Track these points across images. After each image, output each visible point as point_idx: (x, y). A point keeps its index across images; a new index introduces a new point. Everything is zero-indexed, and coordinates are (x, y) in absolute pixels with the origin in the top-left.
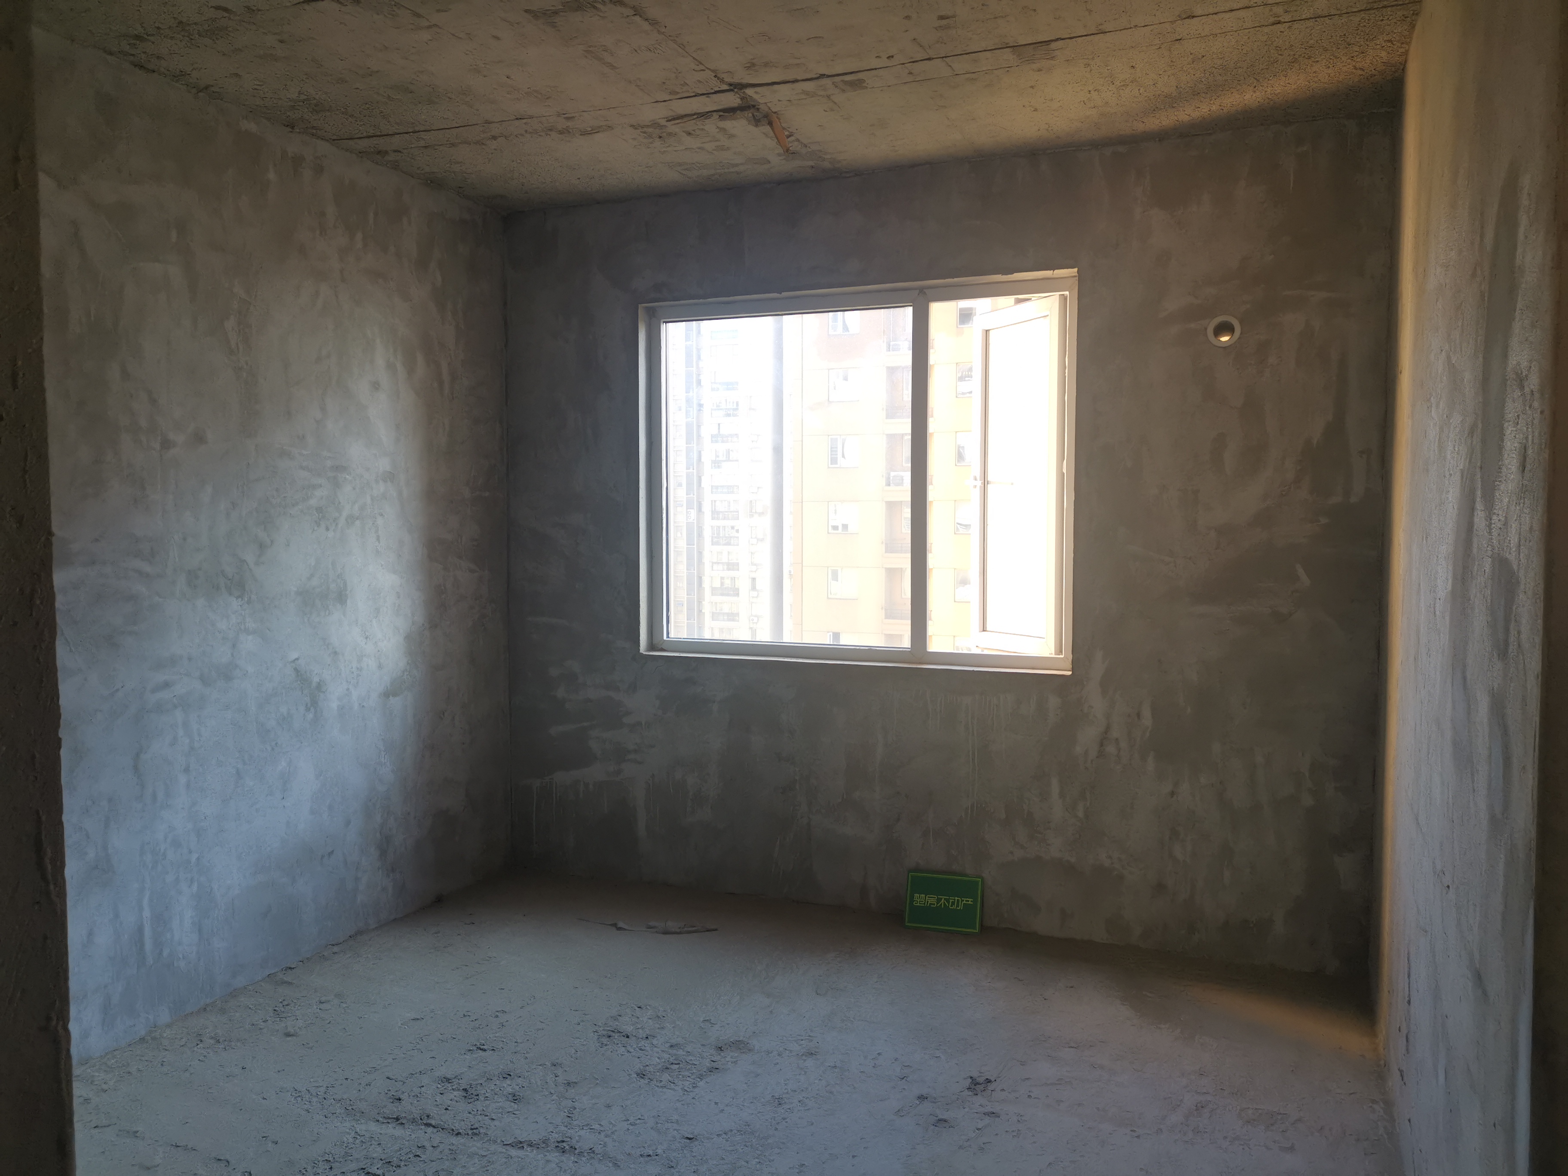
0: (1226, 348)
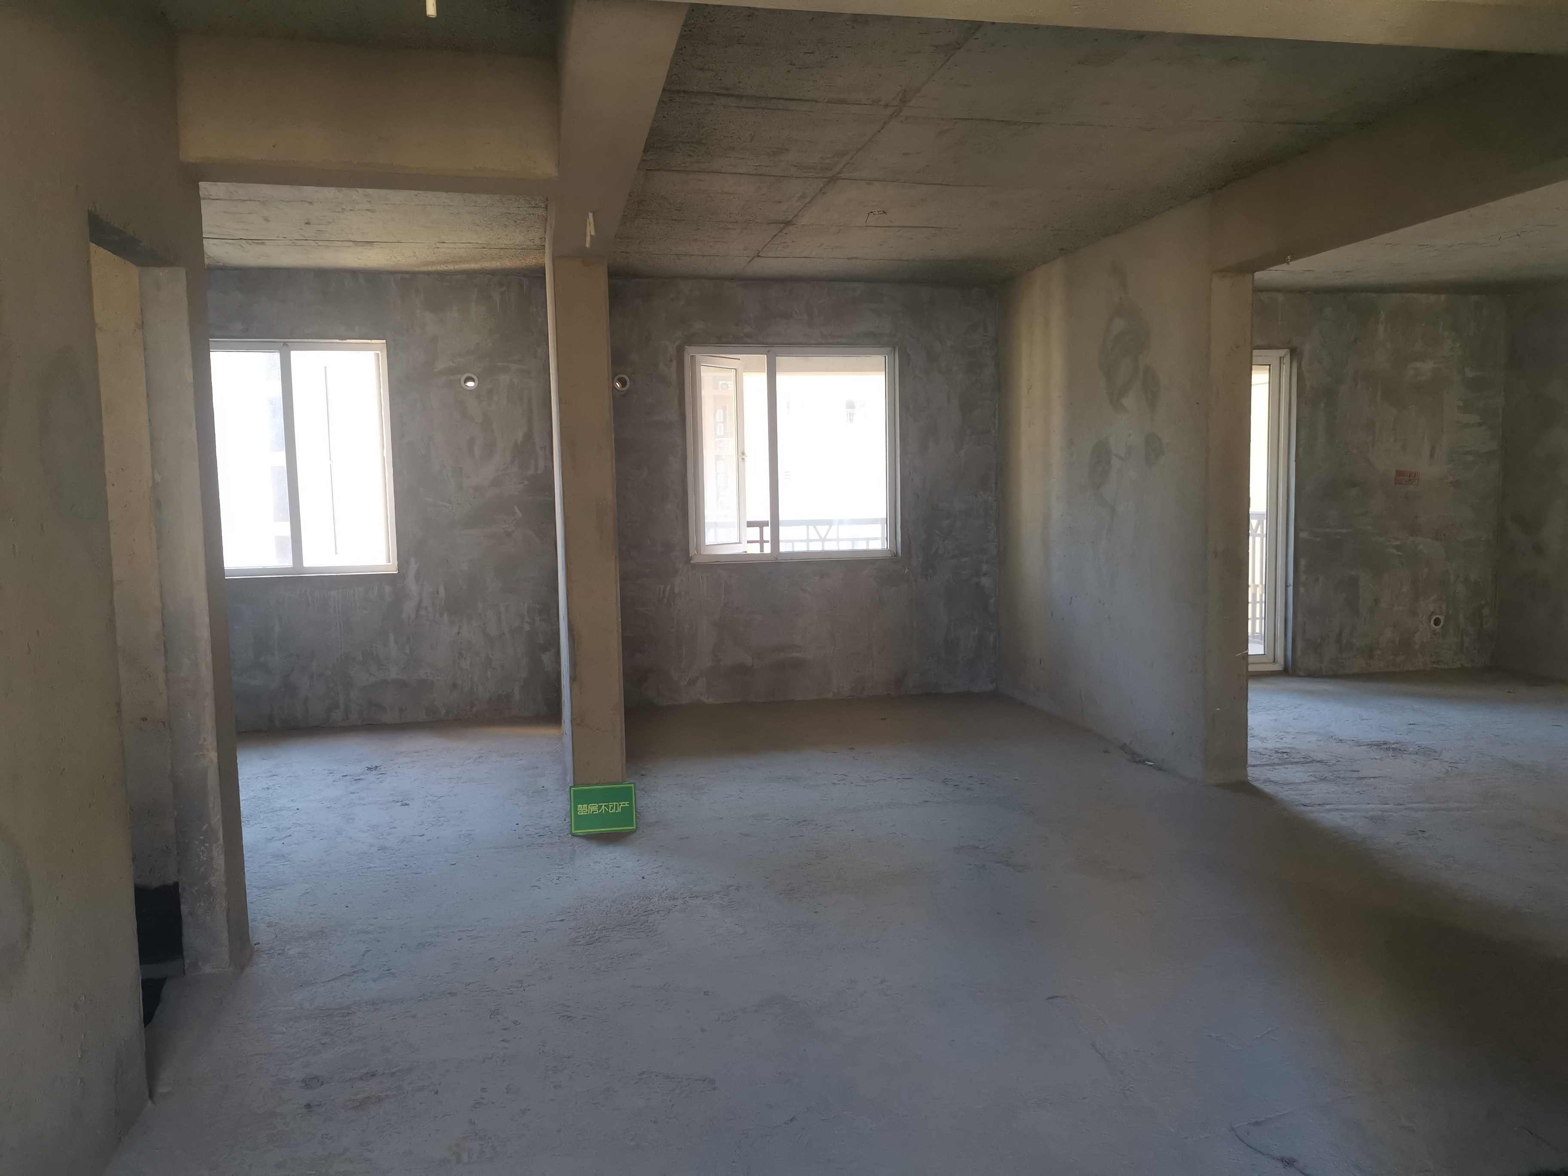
0: (471, 391)
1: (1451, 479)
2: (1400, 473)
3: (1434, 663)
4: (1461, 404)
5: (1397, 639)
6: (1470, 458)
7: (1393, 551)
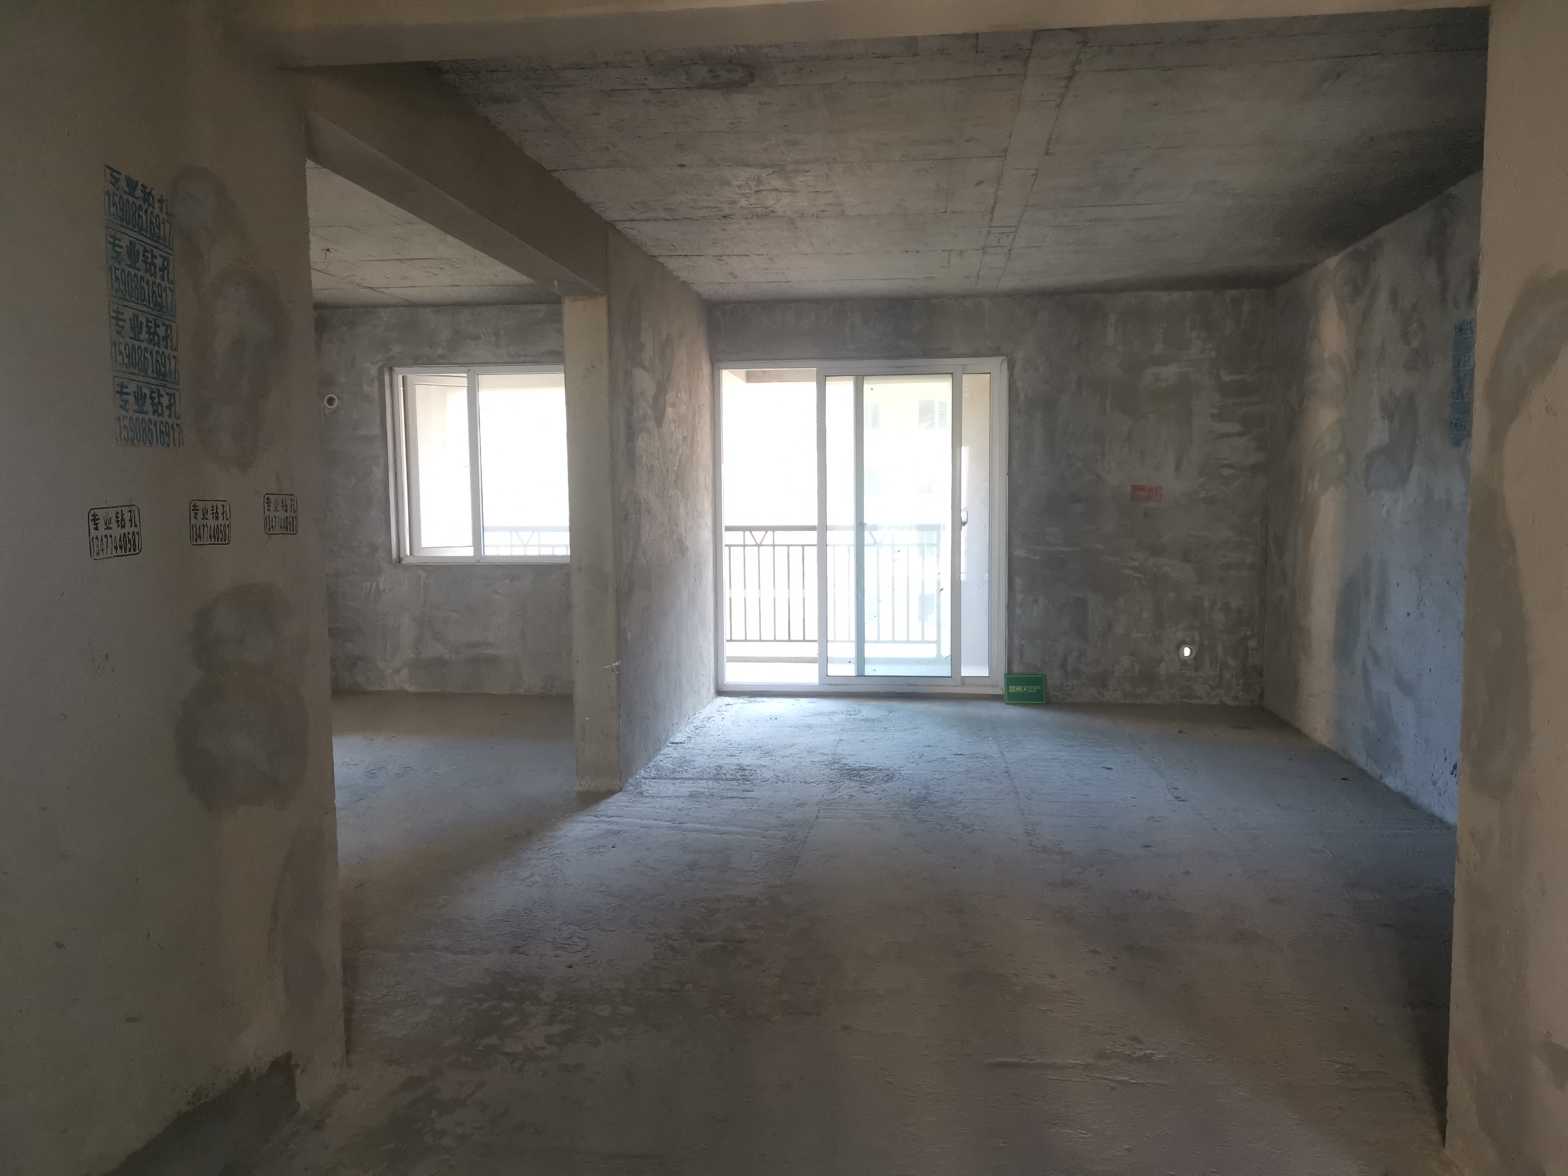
1: (1203, 495)
2: (1135, 488)
3: (1185, 697)
4: (1215, 411)
5: (1137, 668)
6: (1227, 472)
7: (1128, 572)
